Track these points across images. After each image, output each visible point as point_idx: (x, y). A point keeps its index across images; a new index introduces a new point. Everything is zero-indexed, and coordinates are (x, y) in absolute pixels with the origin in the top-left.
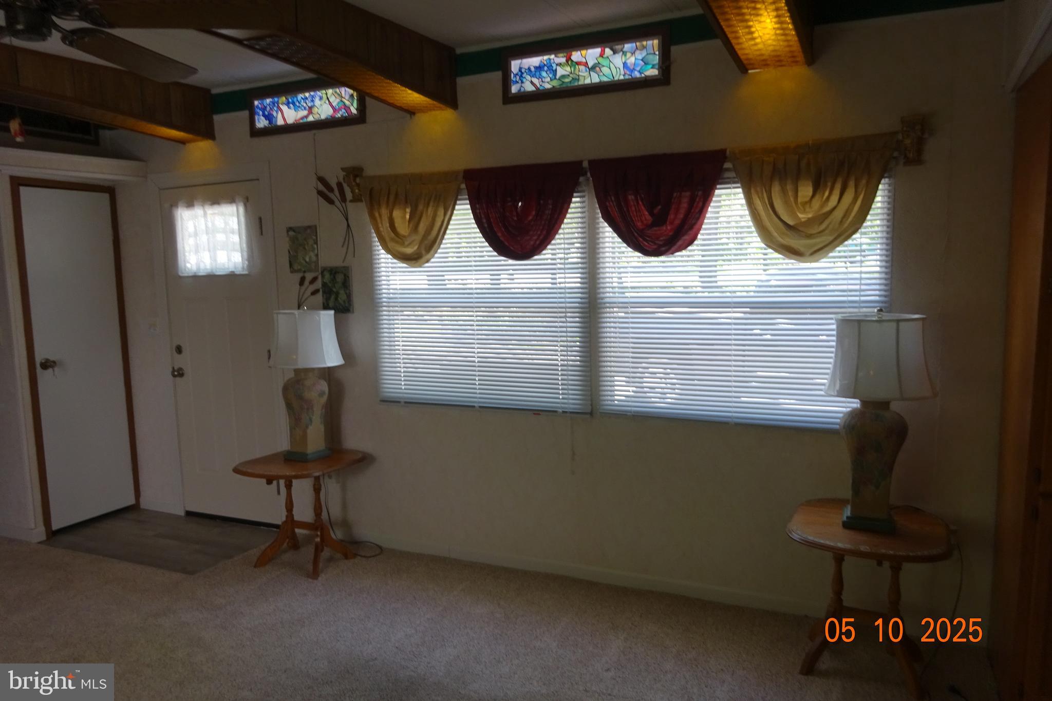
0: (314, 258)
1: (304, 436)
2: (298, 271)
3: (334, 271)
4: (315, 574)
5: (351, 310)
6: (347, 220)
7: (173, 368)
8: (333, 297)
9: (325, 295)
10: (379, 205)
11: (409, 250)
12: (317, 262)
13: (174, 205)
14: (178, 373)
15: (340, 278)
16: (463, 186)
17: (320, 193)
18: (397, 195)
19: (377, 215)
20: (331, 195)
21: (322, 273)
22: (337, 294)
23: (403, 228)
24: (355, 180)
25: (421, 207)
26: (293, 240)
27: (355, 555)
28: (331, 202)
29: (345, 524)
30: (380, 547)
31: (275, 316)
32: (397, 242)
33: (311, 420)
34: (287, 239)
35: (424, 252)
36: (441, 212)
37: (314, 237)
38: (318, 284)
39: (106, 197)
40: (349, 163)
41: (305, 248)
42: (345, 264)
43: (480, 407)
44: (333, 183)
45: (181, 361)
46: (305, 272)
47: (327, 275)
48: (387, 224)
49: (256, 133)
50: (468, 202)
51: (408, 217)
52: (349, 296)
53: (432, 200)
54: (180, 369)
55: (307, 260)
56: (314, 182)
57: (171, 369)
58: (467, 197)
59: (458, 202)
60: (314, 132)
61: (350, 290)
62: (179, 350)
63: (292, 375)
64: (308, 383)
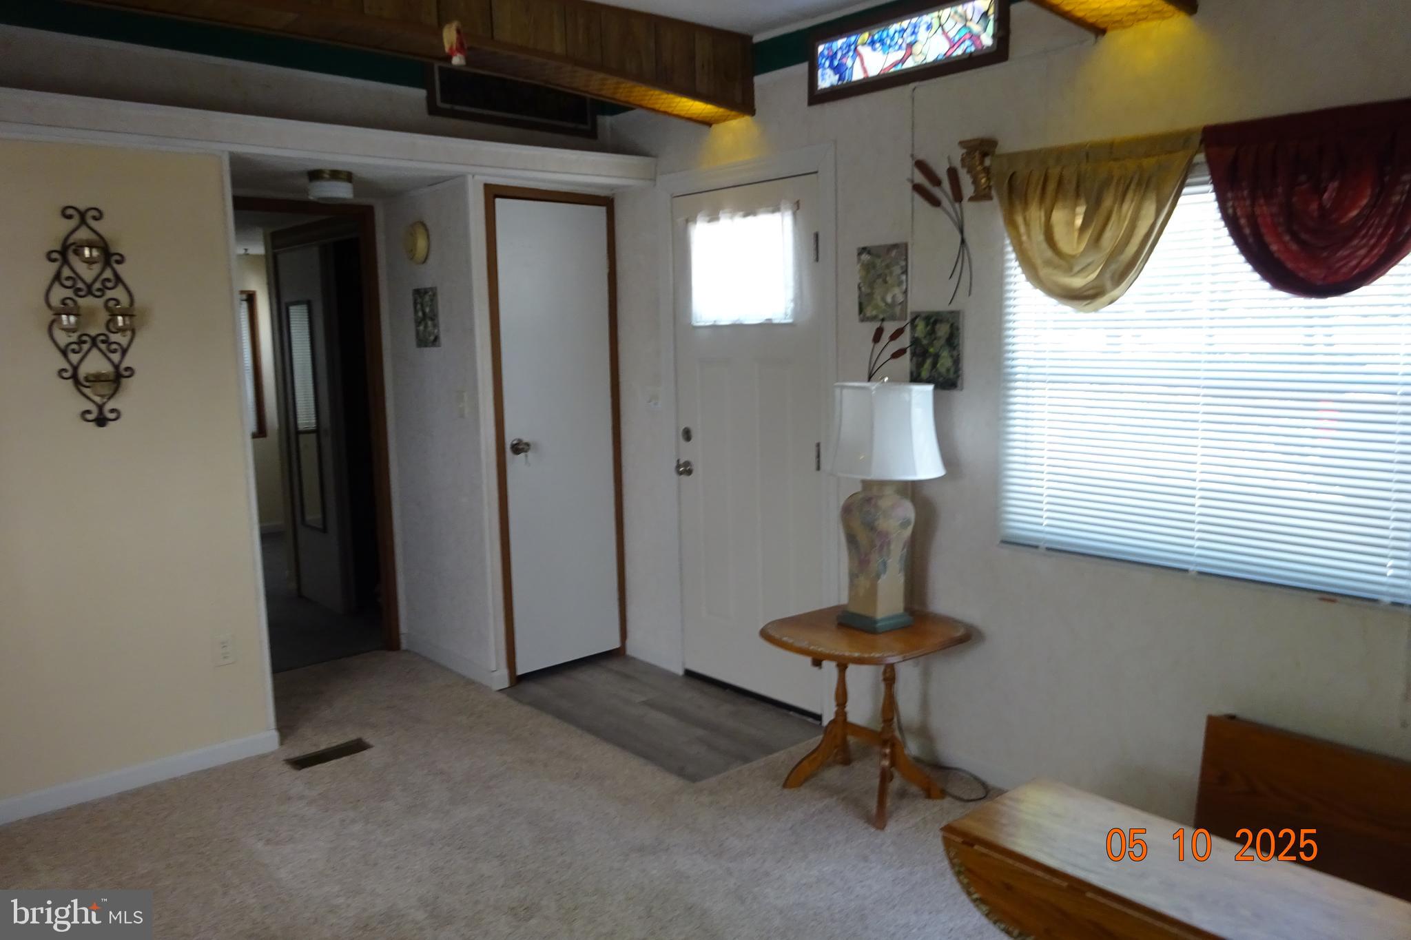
0: (900, 298)
1: (873, 592)
2: (873, 318)
3: (933, 320)
4: (879, 820)
5: (959, 383)
6: (962, 231)
7: (678, 461)
8: (929, 362)
9: (915, 359)
10: (1026, 205)
11: (1078, 282)
12: (904, 304)
13: (691, 219)
14: (685, 469)
15: (943, 330)
16: (1200, 158)
17: (917, 188)
18: (1060, 182)
19: (1019, 220)
20: (936, 191)
21: (913, 321)
22: (936, 357)
23: (1069, 242)
24: (982, 163)
25: (1107, 202)
26: (868, 268)
27: (943, 794)
28: (935, 202)
29: (924, 733)
30: (984, 785)
31: (838, 391)
32: (1056, 267)
33: (885, 564)
34: (858, 267)
35: (1108, 284)
36: (1149, 209)
37: (903, 263)
38: (905, 341)
39: (601, 212)
40: (974, 132)
41: (885, 282)
42: (953, 307)
43: (1201, 573)
44: (942, 172)
45: (689, 452)
46: (883, 320)
47: (921, 326)
48: (1039, 236)
49: (817, 97)
50: (1210, 187)
51: (1079, 221)
52: (957, 361)
53: (1133, 187)
54: (687, 464)
55: (889, 300)
56: (908, 171)
57: (675, 464)
58: (1208, 178)
59: (1185, 190)
60: (912, 85)
61: (959, 351)
62: (687, 435)
63: (859, 488)
64: (885, 503)
